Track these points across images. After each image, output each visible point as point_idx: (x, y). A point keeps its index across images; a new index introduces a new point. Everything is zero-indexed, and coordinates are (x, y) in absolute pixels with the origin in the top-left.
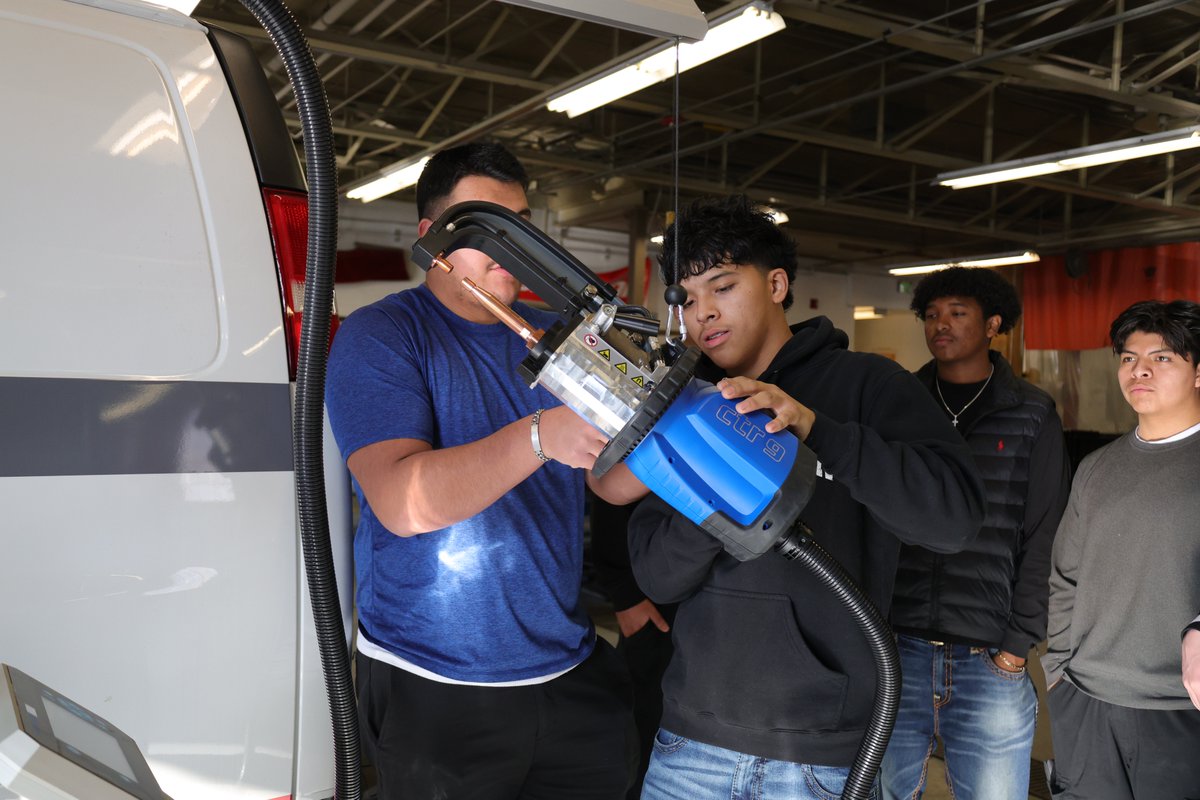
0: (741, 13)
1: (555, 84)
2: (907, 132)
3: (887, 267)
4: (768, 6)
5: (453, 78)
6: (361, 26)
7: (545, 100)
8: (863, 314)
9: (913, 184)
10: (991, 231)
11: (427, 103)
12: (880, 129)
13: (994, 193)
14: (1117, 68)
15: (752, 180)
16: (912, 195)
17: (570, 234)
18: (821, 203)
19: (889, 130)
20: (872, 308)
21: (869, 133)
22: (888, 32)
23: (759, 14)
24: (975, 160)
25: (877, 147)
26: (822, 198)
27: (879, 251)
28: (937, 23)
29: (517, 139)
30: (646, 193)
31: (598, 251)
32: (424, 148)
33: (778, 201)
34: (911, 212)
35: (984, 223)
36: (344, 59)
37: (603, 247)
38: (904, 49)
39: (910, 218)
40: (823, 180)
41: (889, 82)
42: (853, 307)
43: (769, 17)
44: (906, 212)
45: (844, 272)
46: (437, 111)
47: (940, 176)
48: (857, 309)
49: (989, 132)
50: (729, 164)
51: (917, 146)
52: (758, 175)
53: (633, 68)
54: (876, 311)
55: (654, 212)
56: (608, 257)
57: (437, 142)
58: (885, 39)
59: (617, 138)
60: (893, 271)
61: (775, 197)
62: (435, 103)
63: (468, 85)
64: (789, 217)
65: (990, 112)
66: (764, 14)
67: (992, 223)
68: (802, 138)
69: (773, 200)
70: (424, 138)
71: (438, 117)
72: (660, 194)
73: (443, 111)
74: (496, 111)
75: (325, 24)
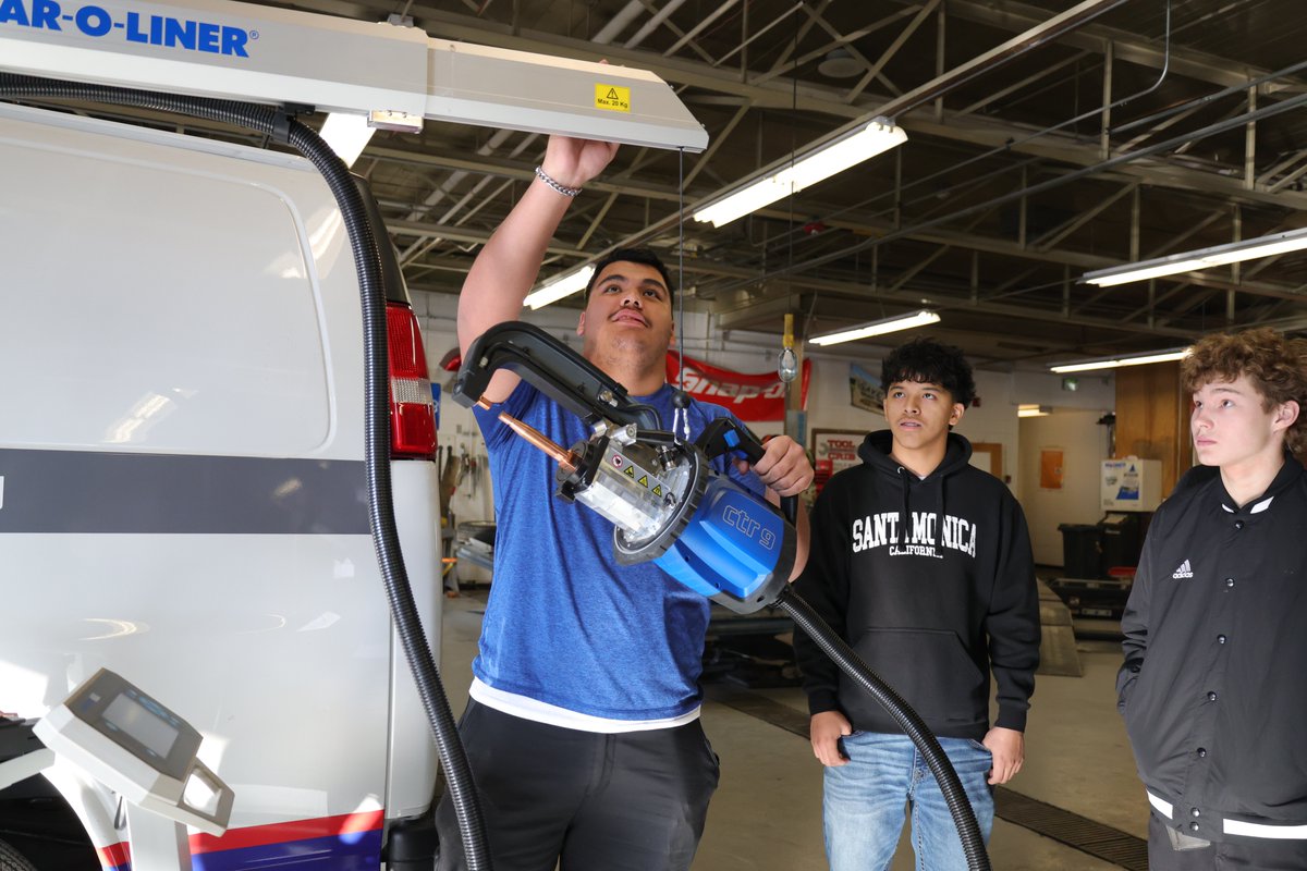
0: (864, 129)
1: (700, 197)
2: (1050, 233)
3: (1048, 365)
4: (890, 121)
5: (609, 194)
6: (519, 150)
7: (692, 212)
8: (1028, 411)
9: (1067, 281)
10: (1152, 327)
11: (587, 217)
12: (1023, 231)
13: (1152, 289)
14: (1250, 166)
15: (901, 283)
16: (1066, 294)
17: (731, 337)
18: (973, 302)
19: (1033, 231)
20: (1037, 406)
21: (1013, 235)
22: (1011, 141)
23: (882, 129)
24: (1122, 257)
25: (1020, 248)
26: (974, 298)
27: (1039, 349)
28: (1063, 129)
29: (672, 248)
30: (802, 296)
31: (757, 353)
32: (585, 258)
33: (930, 302)
34: (1066, 310)
35: (1143, 319)
36: (506, 180)
37: (763, 349)
38: (1031, 156)
39: (1064, 315)
40: (975, 281)
41: (1030, 184)
42: (1018, 405)
43: (892, 131)
44: (1059, 310)
45: (1007, 371)
46: (595, 224)
47: (1086, 275)
48: (1021, 407)
49: (1135, 231)
50: (879, 267)
51: (1059, 246)
52: (908, 278)
53: (770, 180)
54: (1042, 409)
55: (809, 315)
56: (768, 359)
57: (596, 253)
58: (1009, 148)
59: (770, 244)
60: (1053, 369)
61: (927, 298)
62: (594, 215)
63: (622, 200)
64: (940, 316)
65: (1136, 212)
66: (887, 128)
67: (1151, 320)
68: (948, 242)
69: (924, 301)
70: (582, 250)
71: (597, 229)
72: (815, 298)
73: (601, 223)
74: (651, 223)
75: (491, 148)
